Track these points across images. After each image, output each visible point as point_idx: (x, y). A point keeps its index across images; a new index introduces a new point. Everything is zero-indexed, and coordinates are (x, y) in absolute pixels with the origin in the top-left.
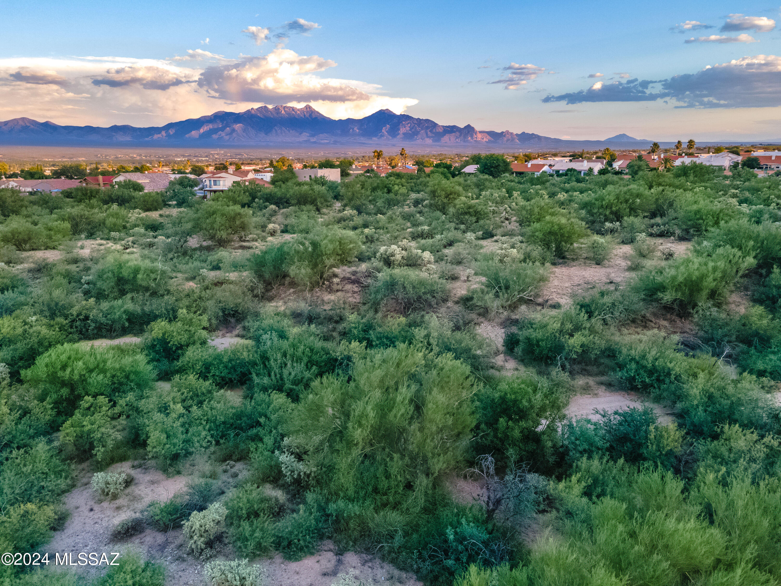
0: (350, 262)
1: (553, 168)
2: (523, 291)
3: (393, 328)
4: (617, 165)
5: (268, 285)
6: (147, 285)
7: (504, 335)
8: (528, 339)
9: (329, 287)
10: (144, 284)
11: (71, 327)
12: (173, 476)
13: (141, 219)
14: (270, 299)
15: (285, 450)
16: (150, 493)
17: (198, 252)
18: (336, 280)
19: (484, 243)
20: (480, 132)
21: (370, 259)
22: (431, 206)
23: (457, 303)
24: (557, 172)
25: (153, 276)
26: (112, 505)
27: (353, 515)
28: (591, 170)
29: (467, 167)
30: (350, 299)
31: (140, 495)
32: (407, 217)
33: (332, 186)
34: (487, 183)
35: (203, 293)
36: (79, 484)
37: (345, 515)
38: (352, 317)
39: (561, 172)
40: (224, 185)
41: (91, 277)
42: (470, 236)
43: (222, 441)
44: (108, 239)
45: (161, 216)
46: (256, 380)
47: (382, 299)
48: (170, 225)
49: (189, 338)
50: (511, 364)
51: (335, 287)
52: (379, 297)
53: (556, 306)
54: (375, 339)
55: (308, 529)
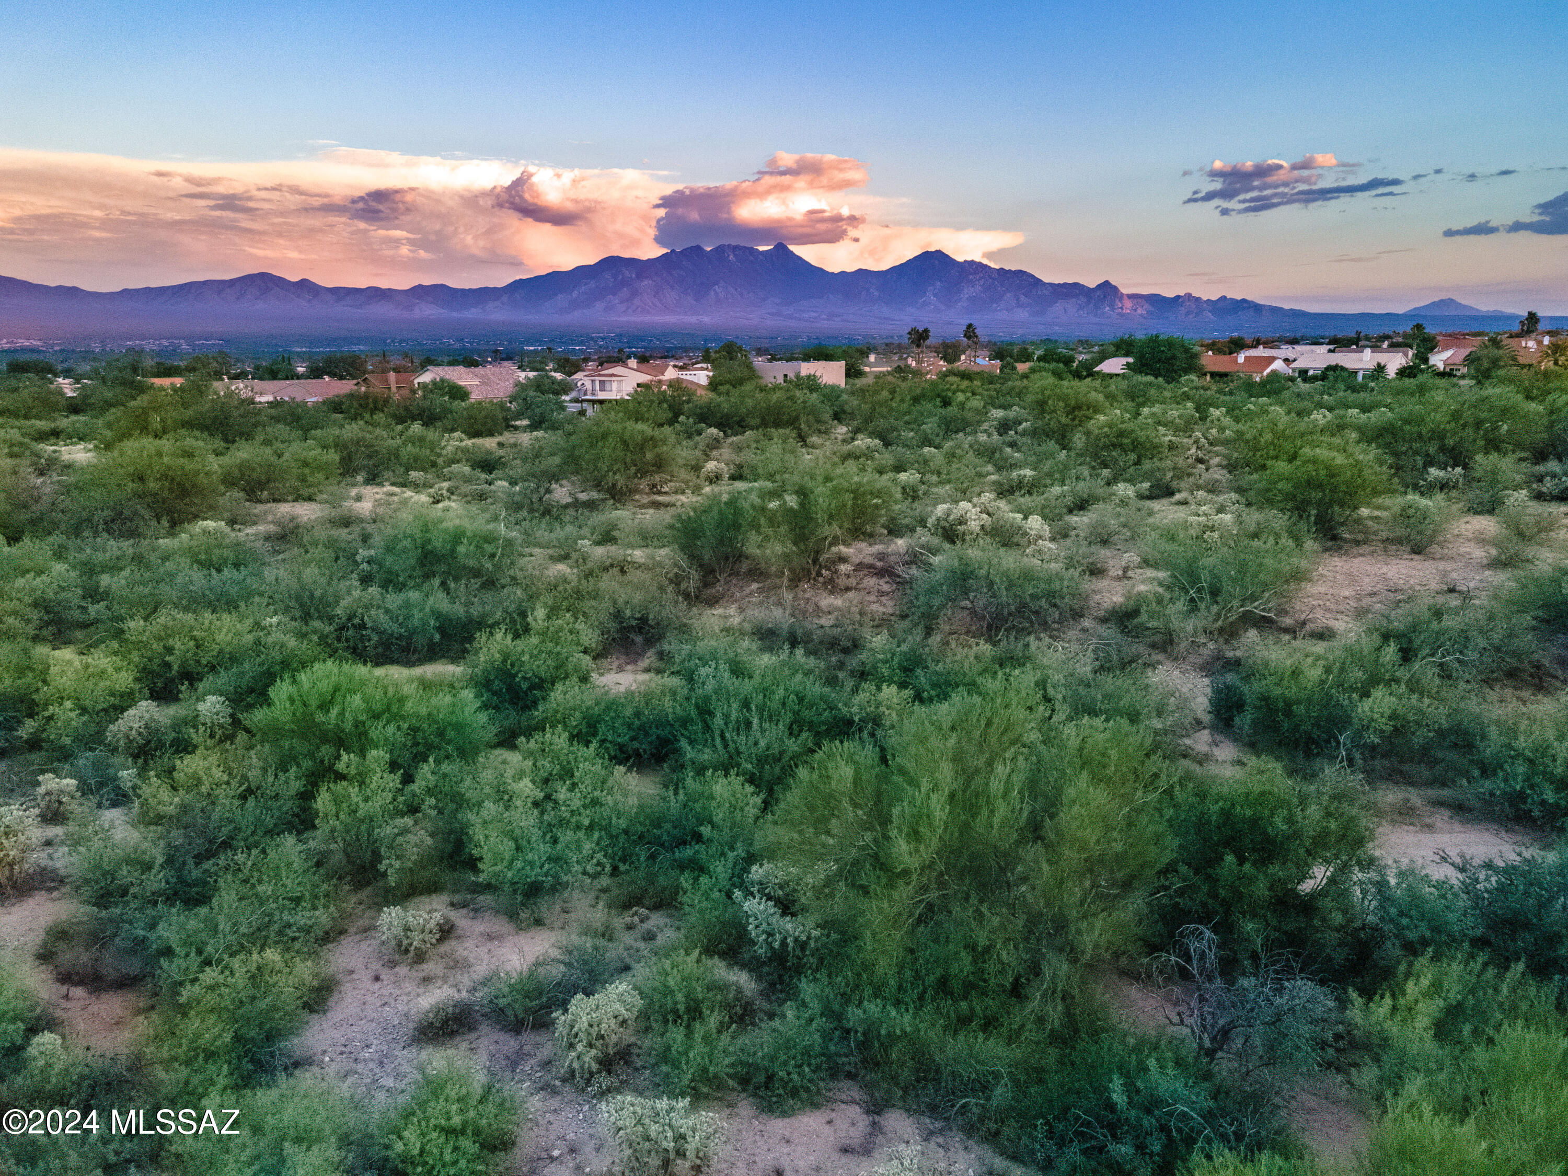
0: (871, 535)
1: (1294, 365)
2: (1253, 598)
3: (966, 665)
4: (1438, 360)
5: (708, 574)
6: (477, 565)
7: (1209, 690)
8: (1265, 699)
9: (831, 581)
10: (472, 563)
11: (339, 639)
12: (529, 926)
13: (465, 450)
14: (713, 602)
15: (755, 890)
16: (486, 957)
17: (571, 512)
18: (843, 568)
19: (1156, 505)
20: (1131, 296)
21: (913, 530)
22: (1034, 433)
23: (1104, 621)
24: (1303, 373)
25: (489, 548)
26: (414, 974)
27: (898, 1032)
28: (1380, 368)
29: (1107, 362)
30: (874, 607)
31: (466, 959)
32: (988, 453)
33: (831, 394)
34: (1153, 392)
35: (584, 582)
36: (353, 930)
37: (883, 1032)
38: (879, 641)
39: (1311, 373)
40: (619, 391)
41: (372, 552)
42: (1124, 489)
43: (622, 867)
44: (403, 485)
45: (500, 445)
46: (689, 753)
47: (943, 606)
48: (518, 462)
49: (557, 668)
50: (1226, 752)
51: (842, 582)
52: (936, 601)
53: (1323, 635)
54: (927, 687)
55: (806, 1052)
